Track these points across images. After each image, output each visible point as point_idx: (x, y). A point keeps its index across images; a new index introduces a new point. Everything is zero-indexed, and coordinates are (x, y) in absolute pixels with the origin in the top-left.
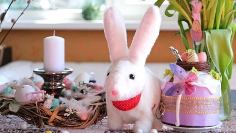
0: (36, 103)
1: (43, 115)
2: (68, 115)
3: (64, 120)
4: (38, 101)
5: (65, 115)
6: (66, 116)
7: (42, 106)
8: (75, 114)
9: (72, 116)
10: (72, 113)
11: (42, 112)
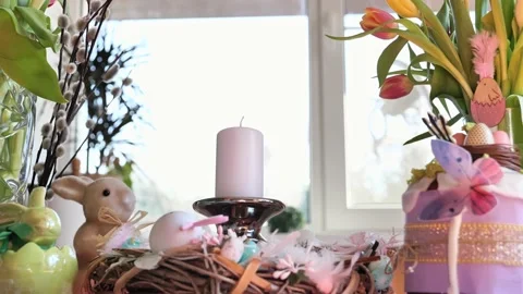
0: (204, 247)
1: (221, 273)
2: (285, 275)
3: (274, 287)
4: (209, 242)
5: (276, 275)
6: (279, 279)
7: (218, 253)
8: (301, 272)
9: (293, 278)
10: (296, 271)
11: (217, 265)
